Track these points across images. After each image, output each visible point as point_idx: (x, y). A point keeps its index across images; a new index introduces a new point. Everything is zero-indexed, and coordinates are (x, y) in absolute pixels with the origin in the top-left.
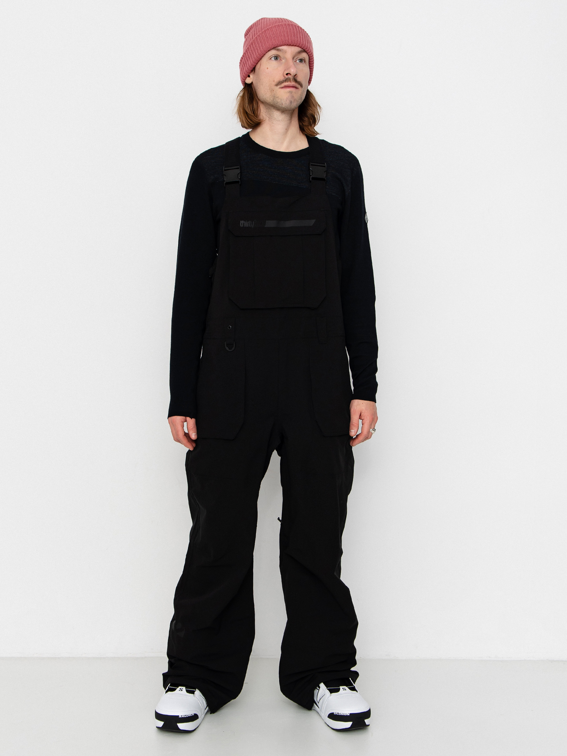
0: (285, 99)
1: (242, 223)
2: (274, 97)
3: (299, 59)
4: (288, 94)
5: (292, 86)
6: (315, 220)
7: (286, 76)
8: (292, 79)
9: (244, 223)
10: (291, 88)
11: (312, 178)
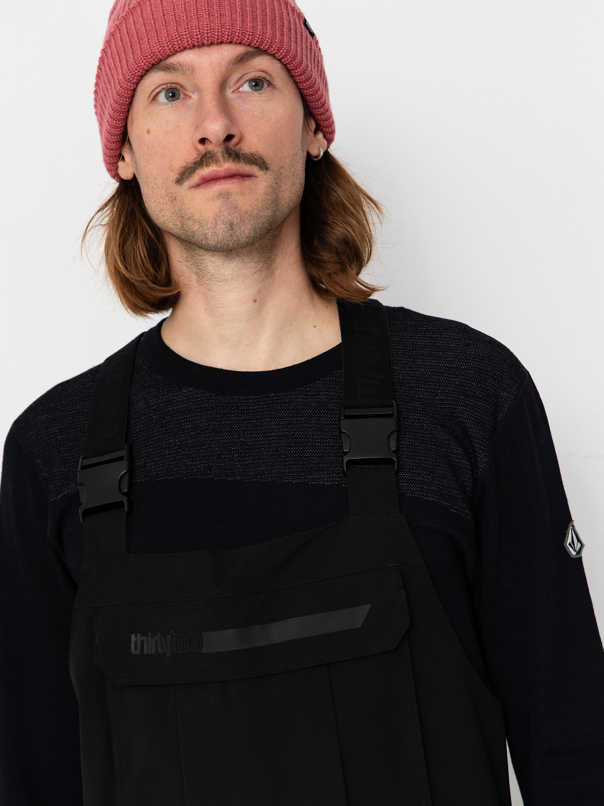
0: (211, 219)
1: (136, 642)
2: (182, 217)
3: (251, 81)
4: (218, 203)
5: (223, 174)
6: (368, 607)
7: (200, 146)
8: (220, 155)
9: (142, 642)
10: (222, 181)
11: (349, 462)
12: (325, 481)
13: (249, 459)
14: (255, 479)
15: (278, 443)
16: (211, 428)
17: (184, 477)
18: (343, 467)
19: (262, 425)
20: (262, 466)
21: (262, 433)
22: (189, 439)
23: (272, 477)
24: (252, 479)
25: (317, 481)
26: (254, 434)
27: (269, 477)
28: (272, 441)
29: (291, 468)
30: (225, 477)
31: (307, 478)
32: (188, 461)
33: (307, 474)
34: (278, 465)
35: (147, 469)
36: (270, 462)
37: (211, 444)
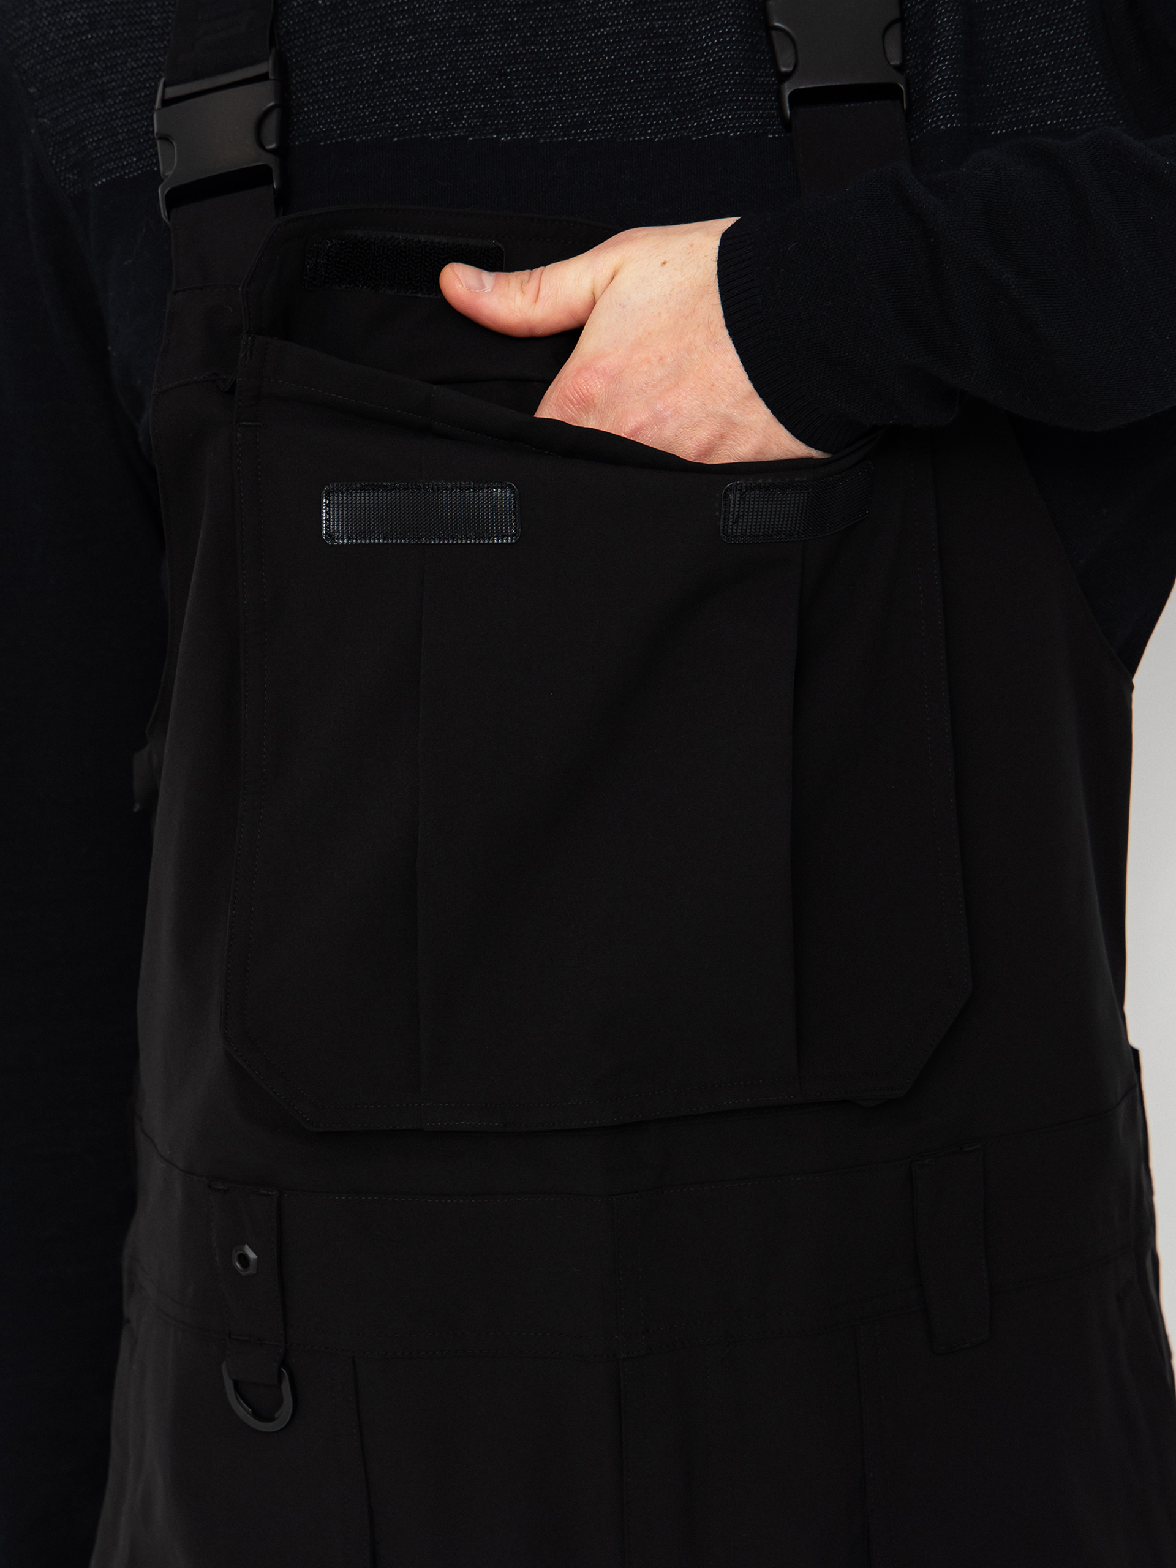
11: (798, 97)
12: (728, 128)
13: (549, 91)
14: (564, 135)
15: (615, 50)
16: (455, 26)
17: (394, 137)
18: (781, 108)
19: (577, 13)
20: (580, 107)
21: (578, 30)
22: (405, 52)
23: (605, 130)
24: (556, 137)
25: (711, 131)
26: (559, 34)
27: (599, 131)
28: (600, 47)
29: (650, 107)
30: (492, 133)
31: (687, 127)
32: (403, 100)
33: (686, 119)
34: (618, 103)
35: (304, 119)
36: (599, 97)
37: (458, 60)
